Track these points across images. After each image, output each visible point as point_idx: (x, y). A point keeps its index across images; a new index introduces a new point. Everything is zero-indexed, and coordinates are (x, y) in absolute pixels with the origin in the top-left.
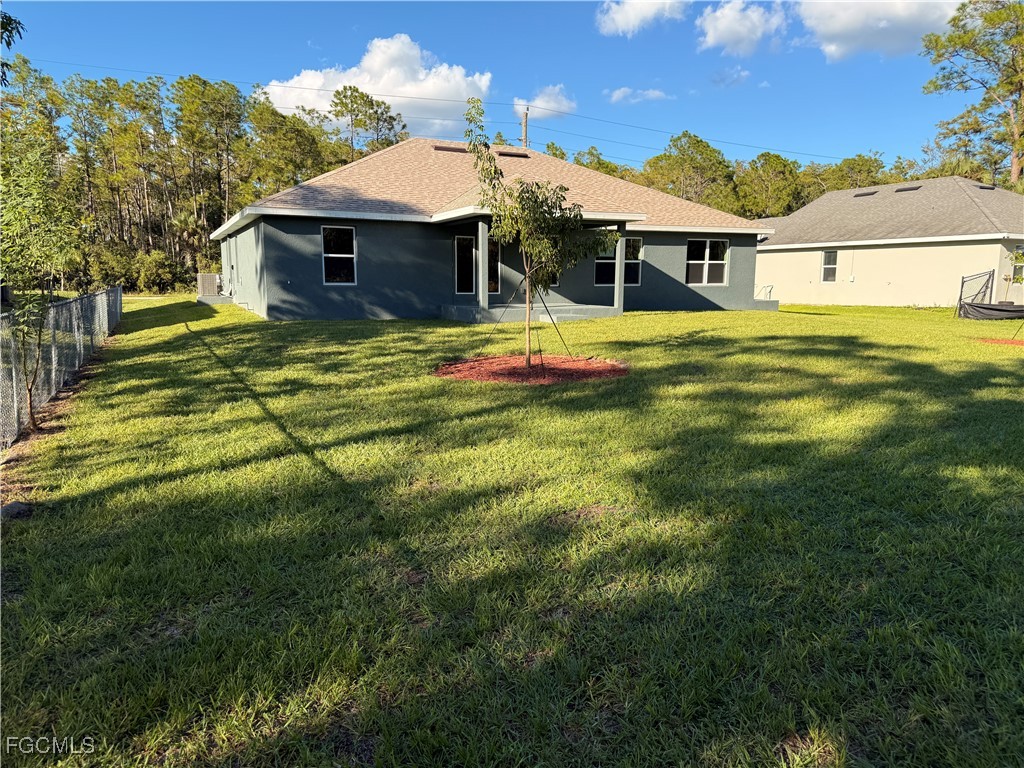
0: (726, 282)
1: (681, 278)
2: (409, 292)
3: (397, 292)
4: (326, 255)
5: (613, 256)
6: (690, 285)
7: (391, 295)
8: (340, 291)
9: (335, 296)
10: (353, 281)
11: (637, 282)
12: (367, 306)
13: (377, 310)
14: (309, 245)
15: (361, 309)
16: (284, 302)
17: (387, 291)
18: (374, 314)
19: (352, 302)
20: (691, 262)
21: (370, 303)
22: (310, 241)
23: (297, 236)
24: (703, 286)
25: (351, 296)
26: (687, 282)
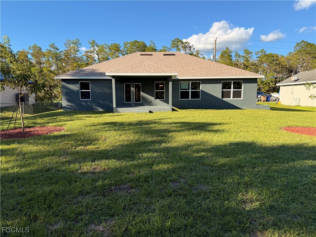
0: (242, 98)
1: (220, 96)
2: (108, 102)
3: (104, 102)
4: (81, 91)
5: (188, 88)
6: (224, 99)
7: (103, 103)
8: (85, 102)
9: (84, 103)
10: (90, 99)
11: (199, 98)
12: (94, 107)
13: (98, 108)
14: (75, 87)
15: (92, 107)
16: (68, 105)
17: (101, 102)
18: (97, 109)
19: (89, 105)
20: (224, 90)
21: (95, 106)
22: (75, 86)
23: (71, 85)
24: (231, 100)
25: (89, 103)
26: (223, 97)
